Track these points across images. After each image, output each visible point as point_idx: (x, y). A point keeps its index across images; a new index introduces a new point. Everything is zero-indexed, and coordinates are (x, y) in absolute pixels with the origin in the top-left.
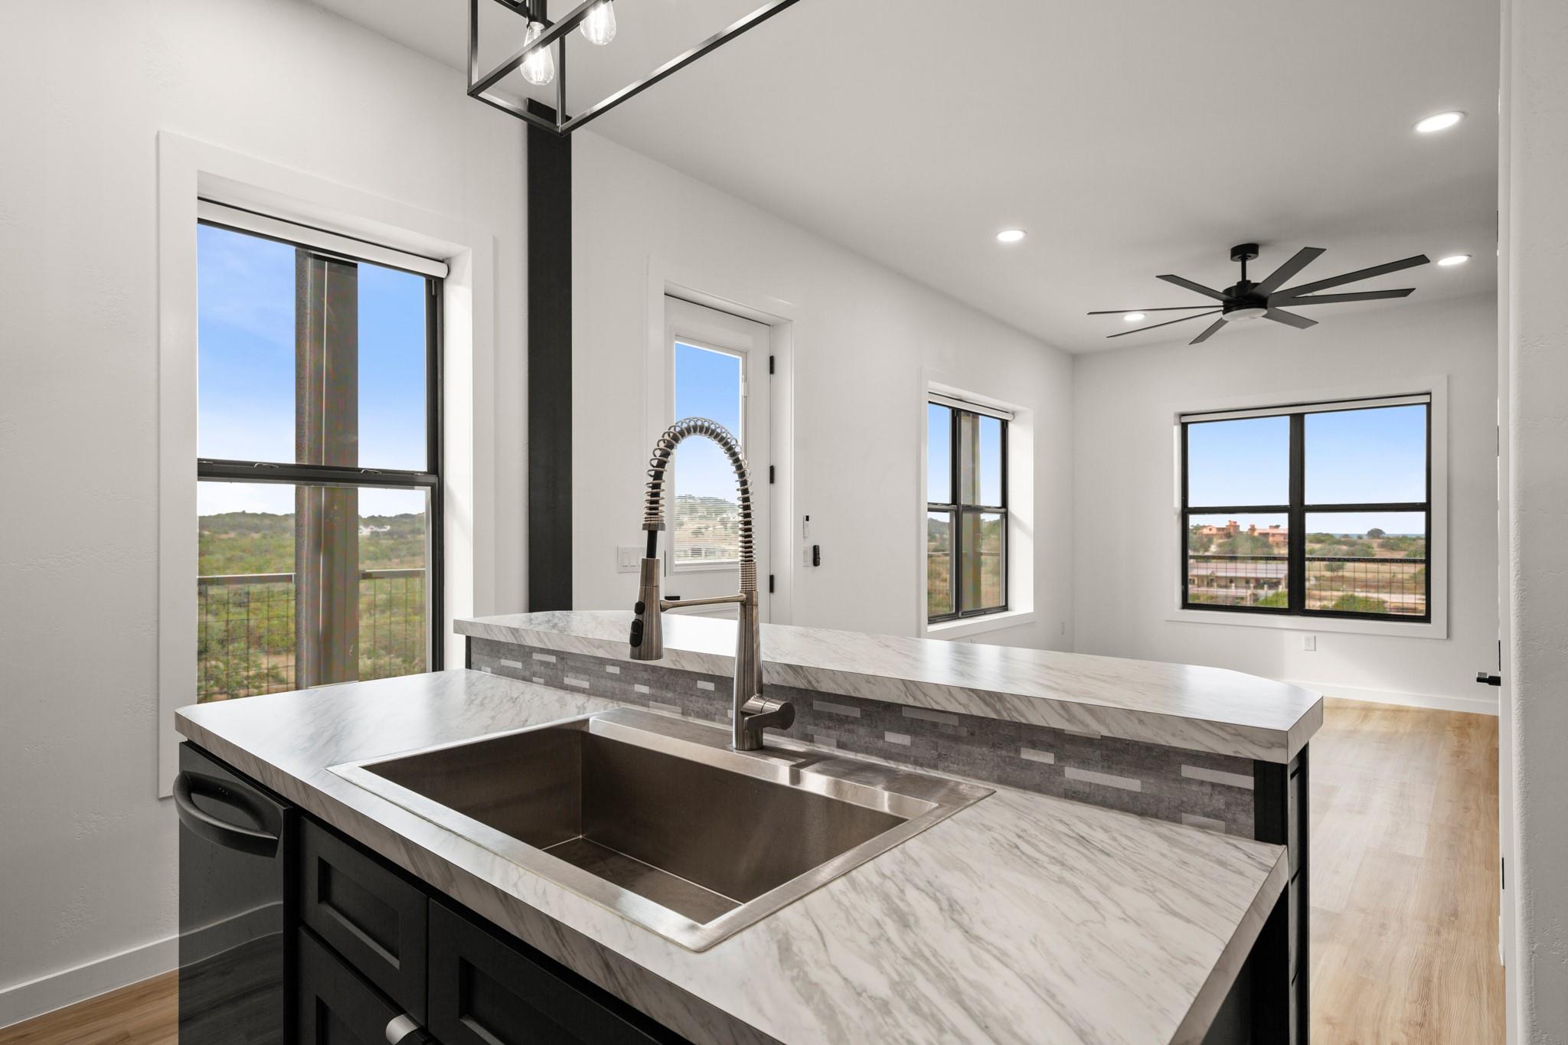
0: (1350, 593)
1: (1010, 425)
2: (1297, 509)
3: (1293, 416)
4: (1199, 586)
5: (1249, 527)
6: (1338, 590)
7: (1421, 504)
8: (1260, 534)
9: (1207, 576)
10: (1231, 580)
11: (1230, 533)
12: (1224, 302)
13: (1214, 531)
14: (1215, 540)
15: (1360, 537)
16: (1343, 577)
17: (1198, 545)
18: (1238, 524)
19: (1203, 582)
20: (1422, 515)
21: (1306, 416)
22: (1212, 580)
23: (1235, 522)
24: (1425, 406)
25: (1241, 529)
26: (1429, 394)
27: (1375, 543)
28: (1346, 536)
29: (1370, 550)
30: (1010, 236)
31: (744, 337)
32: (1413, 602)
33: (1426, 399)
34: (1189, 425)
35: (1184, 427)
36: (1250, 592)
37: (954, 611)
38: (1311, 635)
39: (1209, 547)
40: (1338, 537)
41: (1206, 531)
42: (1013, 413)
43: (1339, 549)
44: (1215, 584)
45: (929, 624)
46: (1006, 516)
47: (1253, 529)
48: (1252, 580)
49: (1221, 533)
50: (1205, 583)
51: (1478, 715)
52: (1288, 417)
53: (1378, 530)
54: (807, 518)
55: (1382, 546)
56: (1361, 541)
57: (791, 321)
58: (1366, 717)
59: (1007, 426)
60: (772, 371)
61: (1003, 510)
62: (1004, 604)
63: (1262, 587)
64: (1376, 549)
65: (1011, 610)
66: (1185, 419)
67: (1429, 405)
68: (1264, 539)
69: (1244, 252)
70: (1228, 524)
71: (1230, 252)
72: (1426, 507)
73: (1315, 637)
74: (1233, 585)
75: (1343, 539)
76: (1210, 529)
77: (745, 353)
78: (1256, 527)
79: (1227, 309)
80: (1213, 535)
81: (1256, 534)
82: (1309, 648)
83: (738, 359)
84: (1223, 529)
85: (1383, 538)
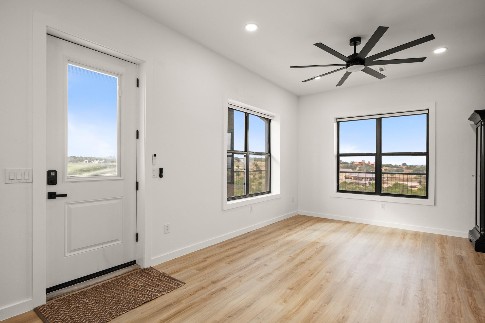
0: (397, 182)
1: (272, 121)
2: (379, 155)
3: (377, 119)
4: (353, 180)
5: (368, 162)
6: (393, 181)
7: (425, 153)
8: (371, 164)
9: (355, 177)
10: (363, 178)
11: (363, 164)
12: (347, 62)
13: (358, 163)
14: (358, 166)
15: (400, 165)
16: (395, 177)
17: (353, 167)
18: (365, 161)
19: (354, 178)
20: (425, 157)
21: (382, 119)
22: (357, 178)
23: (364, 161)
24: (426, 115)
25: (366, 163)
26: (428, 110)
27: (404, 167)
28: (396, 165)
29: (403, 169)
30: (251, 28)
31: (120, 68)
32: (415, 185)
33: (427, 112)
34: (340, 123)
35: (338, 123)
36: (368, 182)
37: (245, 194)
38: (384, 203)
39: (356, 168)
40: (393, 166)
41: (355, 163)
42: (273, 117)
43: (394, 169)
44: (358, 179)
45: (227, 201)
46: (270, 156)
47: (369, 163)
48: (368, 178)
49: (360, 164)
50: (355, 179)
51: (446, 236)
52: (376, 119)
53: (405, 163)
54: (155, 155)
55: (406, 168)
56: (400, 167)
57: (145, 62)
58: (404, 238)
59: (271, 122)
60: (138, 86)
61: (269, 154)
62: (269, 191)
63: (372, 180)
64: (404, 169)
65: (272, 193)
66: (338, 120)
67: (428, 114)
68: (372, 166)
69: (355, 41)
70: (362, 161)
71: (349, 41)
72: (426, 154)
73: (385, 204)
74: (363, 179)
75: (395, 166)
76: (357, 163)
77: (120, 75)
78: (370, 162)
79: (348, 65)
80: (358, 164)
81: (370, 164)
82: (383, 208)
83: (117, 78)
84: (360, 163)
85: (406, 166)
